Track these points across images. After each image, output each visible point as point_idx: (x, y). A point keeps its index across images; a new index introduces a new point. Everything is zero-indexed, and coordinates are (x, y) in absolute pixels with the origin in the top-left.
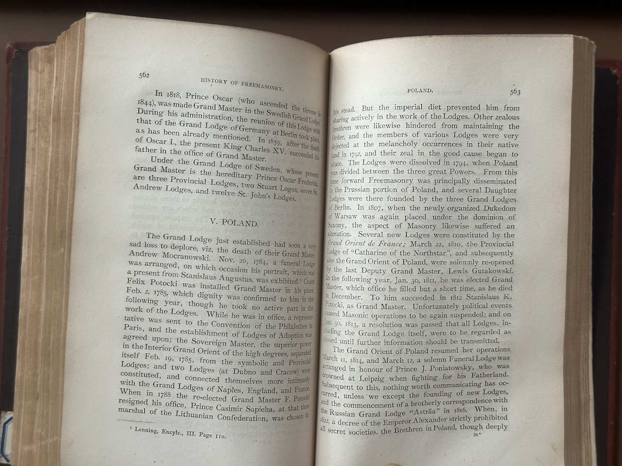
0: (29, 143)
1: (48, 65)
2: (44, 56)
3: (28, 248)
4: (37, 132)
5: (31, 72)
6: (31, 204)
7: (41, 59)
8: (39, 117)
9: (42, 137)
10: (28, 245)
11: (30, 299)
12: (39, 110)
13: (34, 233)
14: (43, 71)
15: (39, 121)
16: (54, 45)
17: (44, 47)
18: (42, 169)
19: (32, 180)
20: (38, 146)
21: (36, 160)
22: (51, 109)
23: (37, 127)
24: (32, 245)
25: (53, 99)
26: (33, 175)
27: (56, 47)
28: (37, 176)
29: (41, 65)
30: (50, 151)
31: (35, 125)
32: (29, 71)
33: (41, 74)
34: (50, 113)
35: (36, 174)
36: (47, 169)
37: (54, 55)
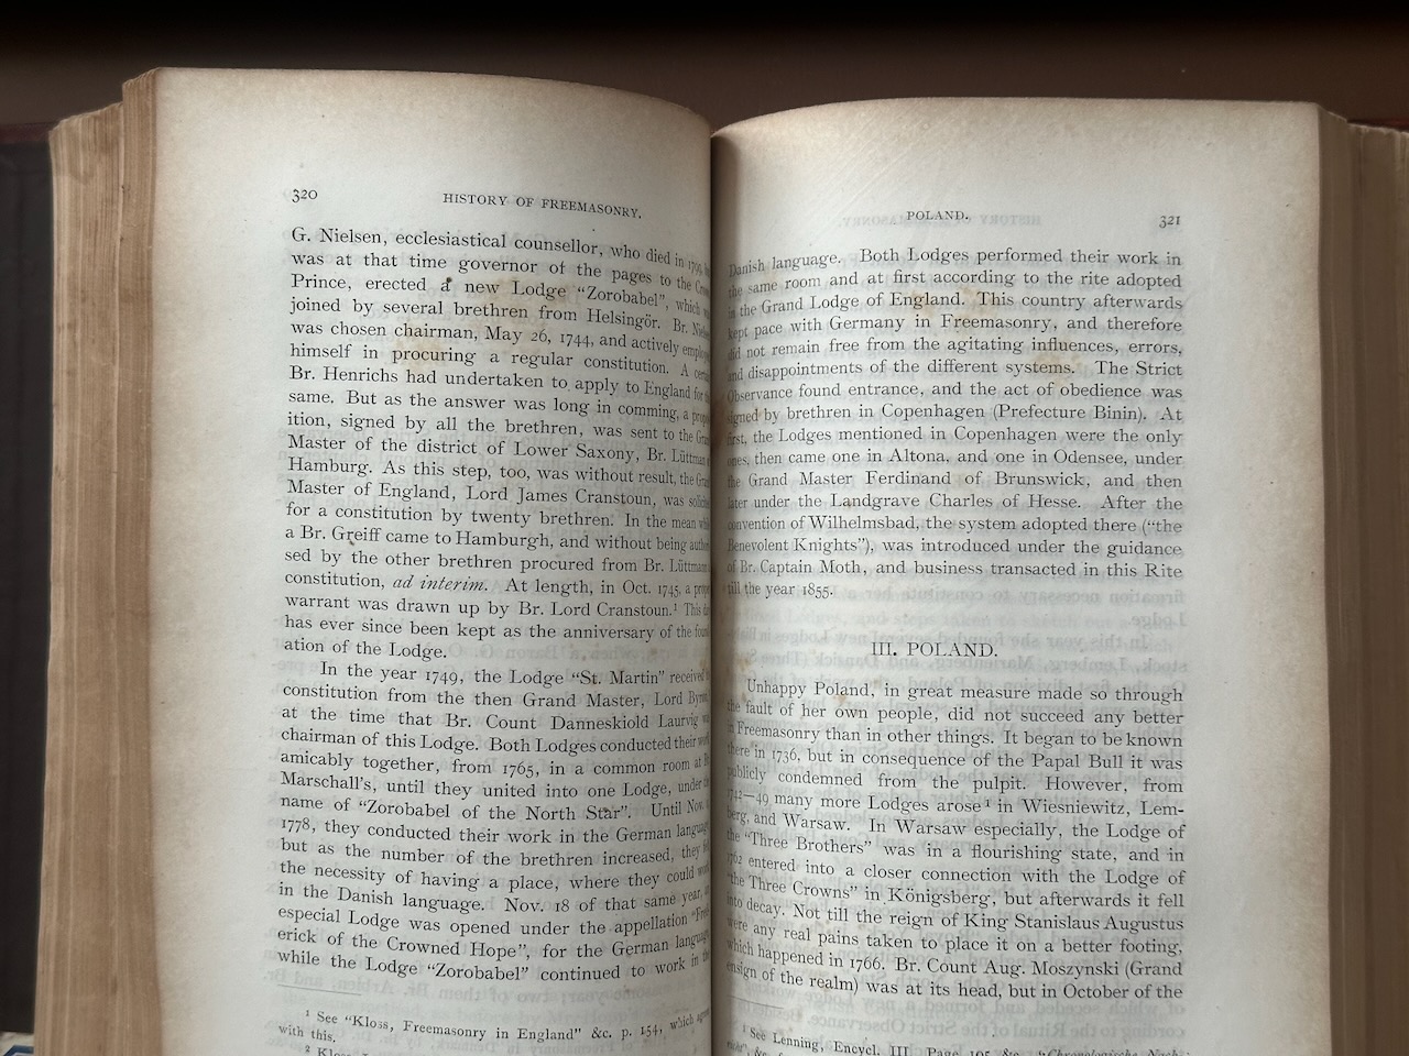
0: (58, 356)
1: (104, 159)
2: (91, 136)
3: (67, 616)
4: (79, 331)
5: (58, 180)
6: (70, 510)
7: (84, 146)
8: (82, 291)
9: (93, 342)
10: (66, 611)
11: (75, 744)
12: (83, 273)
13: (80, 580)
14: (89, 176)
15: (84, 300)
16: (116, 105)
17: (91, 113)
18: (95, 422)
19: (70, 450)
20: (83, 362)
21: (80, 399)
22: (114, 268)
23: (79, 317)
24: (75, 610)
25: (118, 243)
26: (72, 436)
27: (122, 111)
28: (82, 437)
29: (85, 159)
30: (116, 374)
31: (72, 312)
32: (54, 178)
33: (86, 182)
34: (113, 279)
35: (79, 432)
36: (110, 422)
37: (118, 131)
